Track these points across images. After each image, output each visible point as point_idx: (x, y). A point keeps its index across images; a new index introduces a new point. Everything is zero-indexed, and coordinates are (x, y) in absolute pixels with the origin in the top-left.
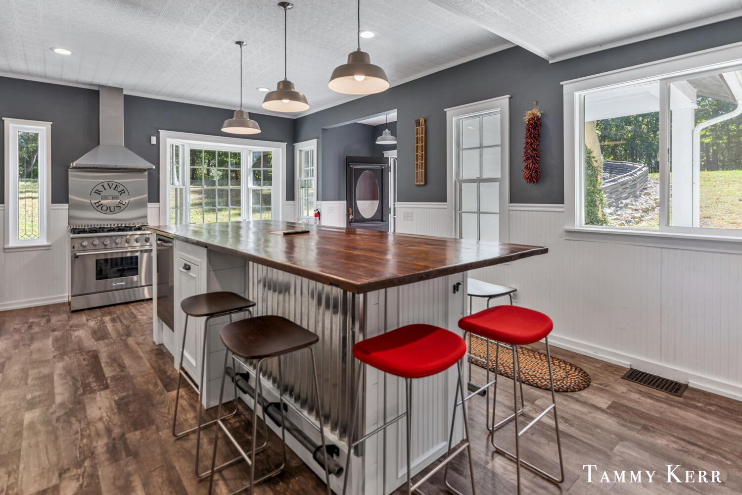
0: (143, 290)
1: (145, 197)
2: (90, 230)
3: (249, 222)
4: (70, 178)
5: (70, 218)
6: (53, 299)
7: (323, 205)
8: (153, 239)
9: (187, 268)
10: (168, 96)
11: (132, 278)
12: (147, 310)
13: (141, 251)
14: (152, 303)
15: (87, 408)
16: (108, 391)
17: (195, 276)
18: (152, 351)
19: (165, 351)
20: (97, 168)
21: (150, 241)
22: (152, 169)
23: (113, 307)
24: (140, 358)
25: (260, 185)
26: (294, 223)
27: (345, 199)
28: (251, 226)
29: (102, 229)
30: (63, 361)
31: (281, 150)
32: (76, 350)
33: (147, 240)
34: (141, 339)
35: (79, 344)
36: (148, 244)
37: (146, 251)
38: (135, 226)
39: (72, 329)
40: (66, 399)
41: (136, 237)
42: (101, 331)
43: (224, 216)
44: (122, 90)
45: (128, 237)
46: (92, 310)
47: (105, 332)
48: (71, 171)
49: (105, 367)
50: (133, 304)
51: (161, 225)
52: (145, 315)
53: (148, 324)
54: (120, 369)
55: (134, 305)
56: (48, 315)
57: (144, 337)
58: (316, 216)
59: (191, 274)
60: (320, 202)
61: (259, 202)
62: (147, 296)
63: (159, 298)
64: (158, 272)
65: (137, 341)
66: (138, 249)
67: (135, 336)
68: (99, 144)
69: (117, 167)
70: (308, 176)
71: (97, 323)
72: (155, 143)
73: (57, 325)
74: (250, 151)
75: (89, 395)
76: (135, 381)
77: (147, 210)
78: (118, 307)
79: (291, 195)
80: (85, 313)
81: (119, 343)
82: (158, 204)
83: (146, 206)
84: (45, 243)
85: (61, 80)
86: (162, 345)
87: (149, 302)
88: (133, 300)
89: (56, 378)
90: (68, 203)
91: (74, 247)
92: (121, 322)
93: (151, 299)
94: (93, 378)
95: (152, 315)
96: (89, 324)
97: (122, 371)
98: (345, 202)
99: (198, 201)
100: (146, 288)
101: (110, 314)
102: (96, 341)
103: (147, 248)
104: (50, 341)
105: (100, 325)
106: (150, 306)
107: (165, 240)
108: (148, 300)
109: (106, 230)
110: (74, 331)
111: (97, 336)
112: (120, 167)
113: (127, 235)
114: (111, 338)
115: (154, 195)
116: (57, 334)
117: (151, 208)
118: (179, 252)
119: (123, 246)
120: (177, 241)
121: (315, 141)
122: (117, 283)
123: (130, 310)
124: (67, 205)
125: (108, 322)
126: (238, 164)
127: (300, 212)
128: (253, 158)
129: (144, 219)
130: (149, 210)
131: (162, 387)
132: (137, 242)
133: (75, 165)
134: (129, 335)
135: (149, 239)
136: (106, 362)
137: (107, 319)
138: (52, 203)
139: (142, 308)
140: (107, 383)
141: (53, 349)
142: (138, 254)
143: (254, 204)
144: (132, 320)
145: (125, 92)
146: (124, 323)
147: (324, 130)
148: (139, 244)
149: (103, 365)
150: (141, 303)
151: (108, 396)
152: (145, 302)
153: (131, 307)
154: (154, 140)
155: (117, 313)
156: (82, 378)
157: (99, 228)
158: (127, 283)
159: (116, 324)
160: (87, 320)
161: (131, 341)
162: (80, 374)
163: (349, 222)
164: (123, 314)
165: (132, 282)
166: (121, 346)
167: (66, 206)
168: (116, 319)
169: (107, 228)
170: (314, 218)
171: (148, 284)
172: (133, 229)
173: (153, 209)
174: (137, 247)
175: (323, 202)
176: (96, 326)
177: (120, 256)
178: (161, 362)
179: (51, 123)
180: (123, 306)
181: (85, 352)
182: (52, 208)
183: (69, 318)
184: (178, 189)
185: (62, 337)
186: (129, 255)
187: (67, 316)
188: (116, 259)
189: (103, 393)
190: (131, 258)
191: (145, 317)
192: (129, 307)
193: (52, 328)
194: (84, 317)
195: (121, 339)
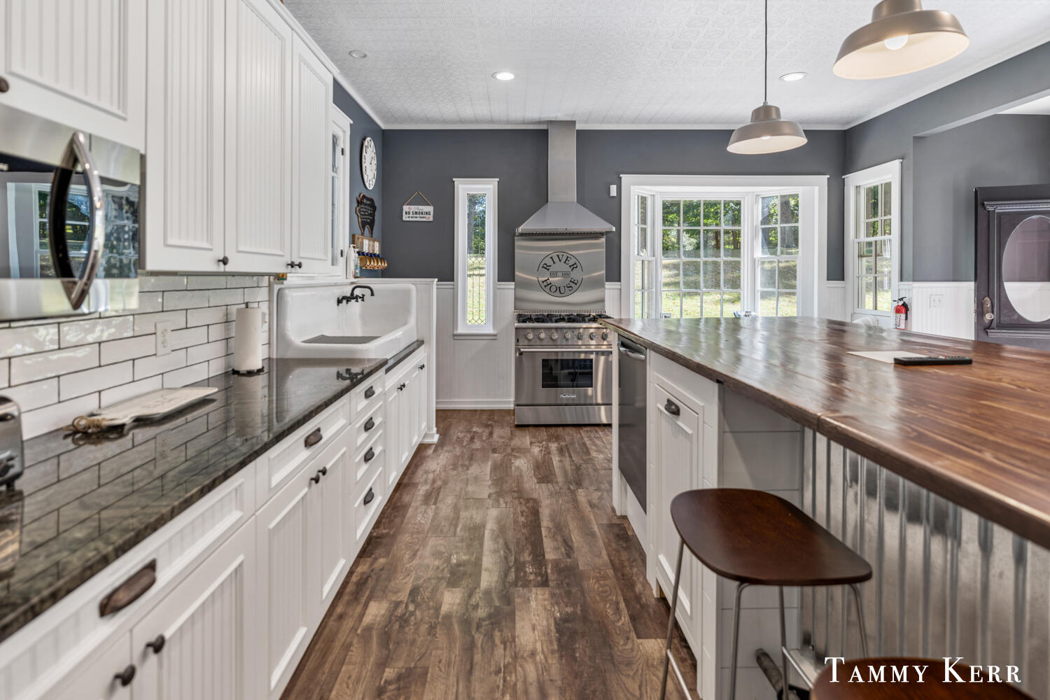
0: (599, 410)
1: (603, 274)
2: (536, 317)
3: (754, 319)
4: (516, 251)
5: (516, 299)
6: (499, 402)
7: (914, 290)
8: (613, 338)
9: (673, 409)
10: (633, 122)
11: (586, 391)
12: (604, 443)
13: (597, 353)
14: (611, 432)
15: (517, 618)
16: (547, 591)
17: (690, 432)
18: (611, 526)
19: (630, 533)
20: (545, 234)
21: (608, 339)
22: (612, 232)
23: (561, 428)
24: (593, 535)
25: (775, 253)
26: (842, 324)
27: (973, 279)
28: (759, 325)
29: (548, 318)
30: (498, 507)
31: (817, 188)
32: (514, 492)
33: (604, 337)
34: (595, 496)
35: (518, 483)
36: (605, 343)
37: (603, 353)
38: (590, 315)
39: (513, 454)
40: (493, 585)
41: (592, 331)
42: (545, 466)
43: (711, 305)
44: (573, 123)
45: (581, 330)
46: (537, 428)
47: (550, 470)
48: (517, 240)
49: (546, 537)
50: (585, 429)
51: (622, 317)
52: (602, 452)
53: (605, 469)
54: (566, 549)
55: (587, 431)
56: (491, 425)
57: (600, 493)
58: (898, 311)
59: (680, 423)
60: (905, 284)
61: (774, 283)
62: (604, 421)
63: (621, 426)
64: (620, 386)
65: (589, 498)
66: (593, 348)
67: (587, 489)
68: (547, 201)
69: (568, 231)
70: (875, 233)
71: (541, 450)
72: (615, 195)
73: (498, 442)
74: (757, 195)
75: (521, 589)
76: (585, 584)
77: (604, 291)
78: (568, 430)
79: (836, 270)
80: (528, 430)
81: (566, 495)
82: (619, 283)
83: (603, 286)
84: (490, 330)
85: (508, 122)
86: (625, 518)
87: (606, 430)
88: (587, 422)
89: (487, 534)
90: (514, 281)
91: (518, 341)
92: (571, 457)
93: (610, 425)
94: (530, 555)
95: (611, 454)
96: (532, 450)
97: (568, 556)
98: (972, 285)
99: (673, 280)
100: (603, 408)
101: (557, 438)
102: (538, 483)
103: (604, 348)
104: (488, 468)
105: (545, 455)
106: (608, 437)
107: (630, 345)
108: (605, 425)
109: (554, 319)
110: (516, 457)
111: (540, 474)
112: (571, 231)
113: (580, 328)
114: (557, 483)
115: (614, 272)
116: (497, 456)
117: (610, 289)
118: (655, 373)
119: (576, 344)
120: (652, 352)
121: (896, 164)
122: (567, 394)
123: (582, 438)
124: (514, 283)
125: (555, 452)
126: (736, 220)
127: (860, 302)
128: (763, 208)
129: (601, 304)
130: (607, 291)
131: (627, 618)
132: (592, 339)
133: (520, 231)
134: (579, 484)
135: (606, 335)
136: (548, 527)
137: (554, 446)
138: (498, 281)
139: (597, 438)
140: (546, 572)
141: (490, 483)
142: (593, 356)
143: (763, 285)
144: (585, 458)
145: (579, 127)
146: (574, 459)
147: (918, 139)
148: (593, 342)
149: (544, 532)
150: (597, 428)
151: (546, 602)
152: (602, 428)
153: (583, 432)
154: (613, 190)
155: (565, 441)
156: (516, 548)
157: (548, 315)
158: (579, 396)
159: (564, 458)
160: (531, 443)
161: (582, 495)
162: (515, 540)
163: (983, 327)
164: (572, 443)
165: (586, 395)
166: (568, 502)
167: (511, 285)
168: (564, 449)
169: (556, 316)
170: (893, 314)
171: (606, 402)
172: (587, 319)
173: (612, 291)
174: (593, 347)
175: (916, 284)
176: (540, 457)
177: (571, 357)
178: (624, 555)
179: (498, 179)
180: (573, 429)
181: (524, 499)
182: (498, 287)
183: (512, 434)
184: (646, 263)
185: (501, 464)
186: (582, 356)
187: (509, 432)
188: (568, 360)
189: (540, 591)
190: (585, 360)
191: (601, 456)
192: (580, 434)
193: (493, 447)
194: (528, 438)
195: (569, 489)
